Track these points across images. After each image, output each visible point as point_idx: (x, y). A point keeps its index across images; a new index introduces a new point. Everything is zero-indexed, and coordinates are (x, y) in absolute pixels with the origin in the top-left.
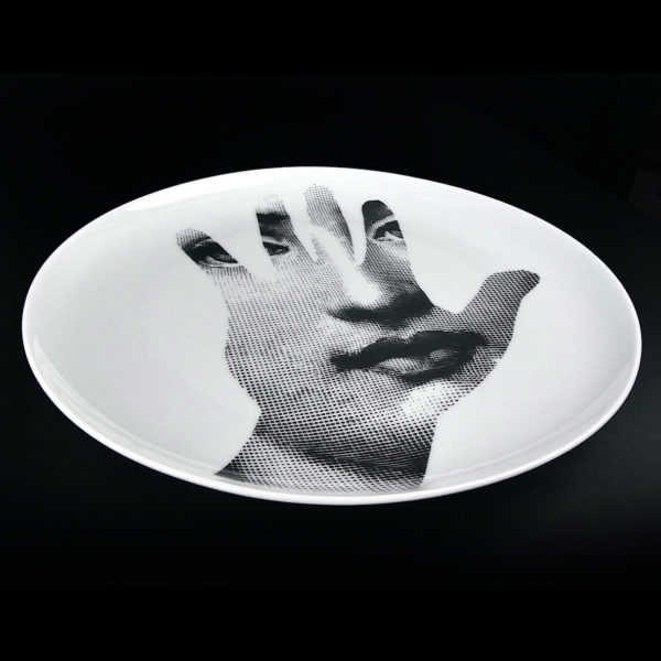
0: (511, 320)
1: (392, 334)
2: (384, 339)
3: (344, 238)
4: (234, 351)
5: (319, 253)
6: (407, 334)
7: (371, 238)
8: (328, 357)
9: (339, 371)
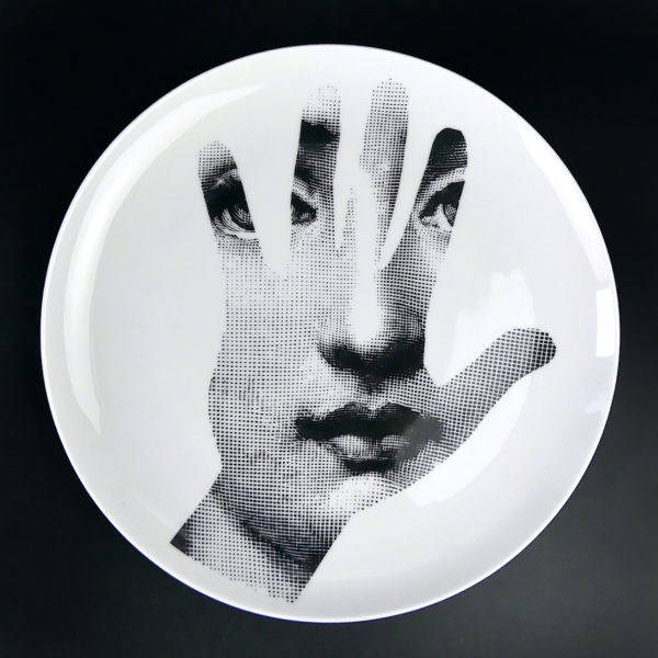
0: (485, 411)
1: (364, 398)
2: (353, 404)
3: (386, 205)
4: (218, 385)
5: (346, 233)
6: (376, 403)
7: (416, 215)
8: (294, 417)
9: (299, 438)
